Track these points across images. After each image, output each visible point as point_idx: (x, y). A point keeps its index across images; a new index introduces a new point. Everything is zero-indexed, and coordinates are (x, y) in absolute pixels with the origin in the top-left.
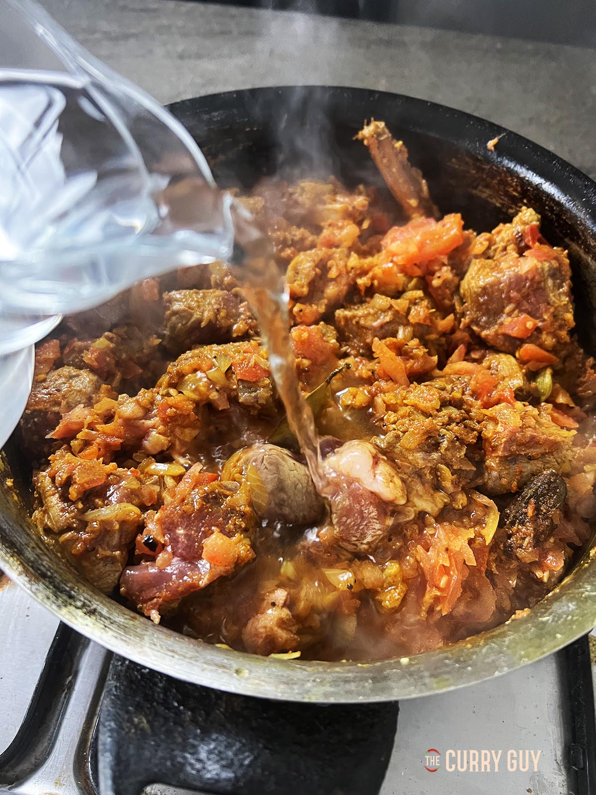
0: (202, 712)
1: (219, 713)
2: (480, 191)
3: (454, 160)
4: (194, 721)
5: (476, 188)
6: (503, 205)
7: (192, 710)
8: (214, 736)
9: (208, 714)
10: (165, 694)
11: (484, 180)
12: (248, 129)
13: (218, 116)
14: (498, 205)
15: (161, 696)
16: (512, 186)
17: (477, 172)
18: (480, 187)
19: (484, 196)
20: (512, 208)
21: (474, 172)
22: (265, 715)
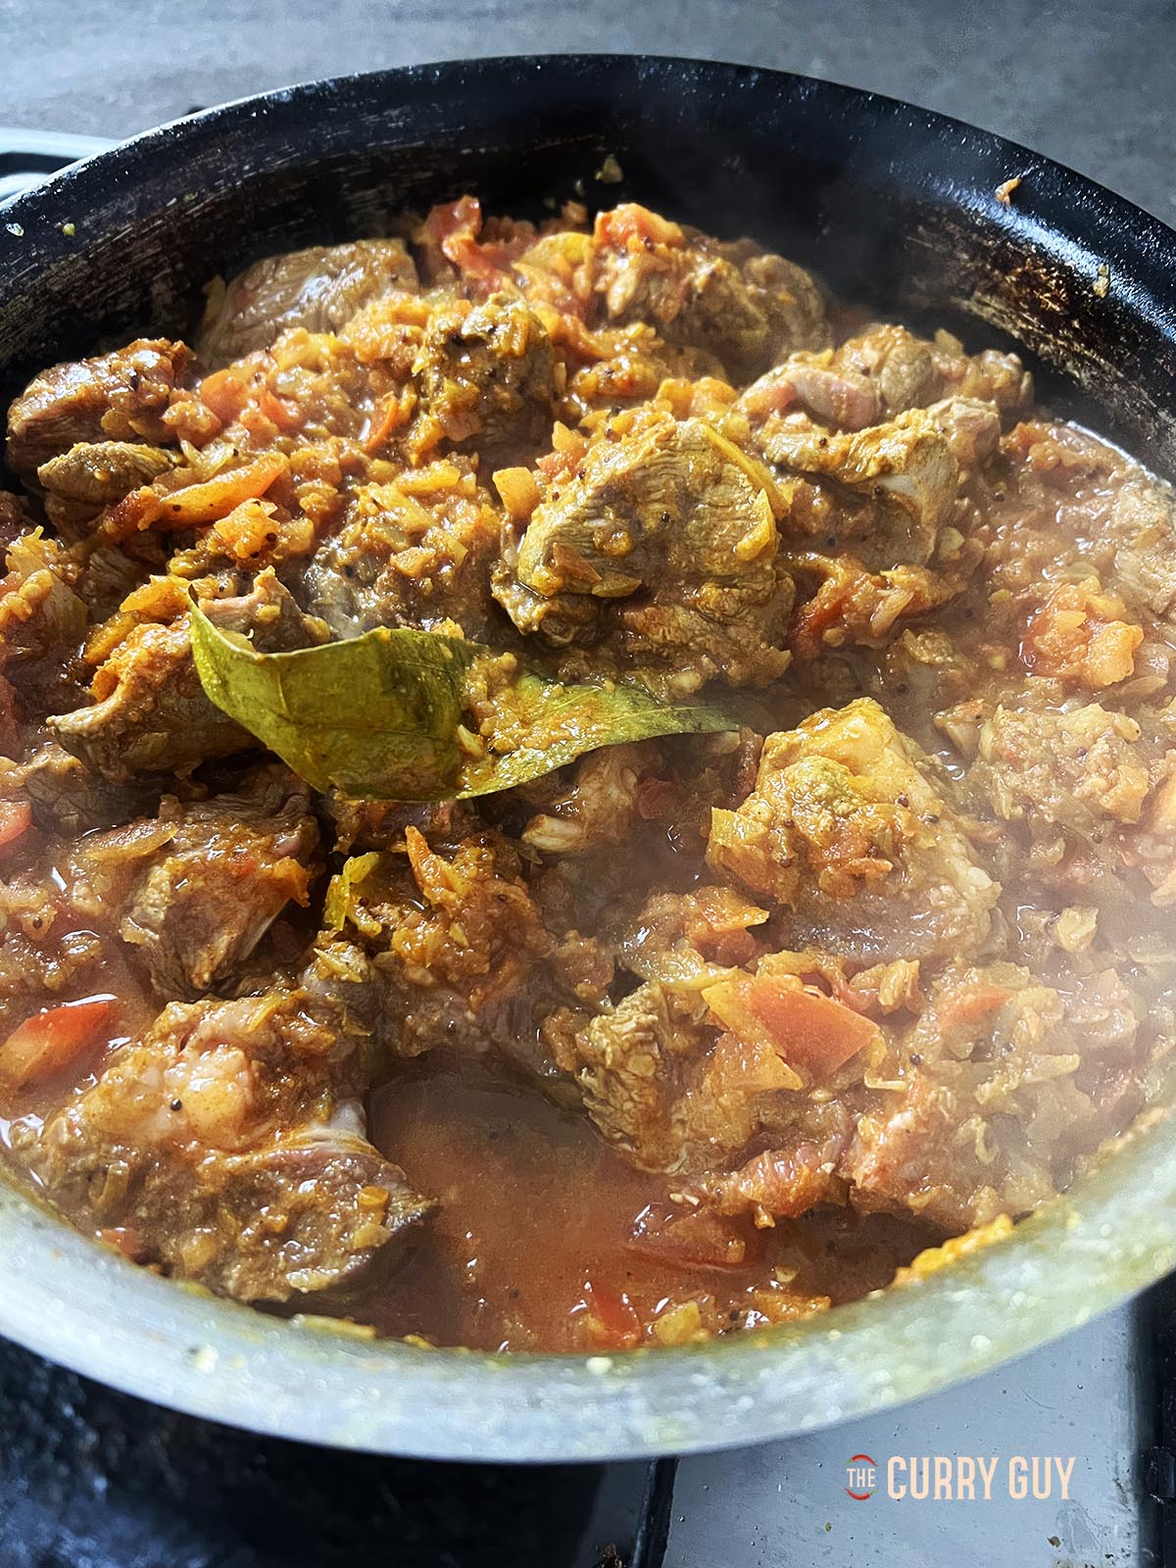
2: (979, 302)
3: (921, 228)
4: (98, 1456)
5: (968, 296)
6: (1026, 333)
11: (987, 276)
12: (465, 151)
13: (398, 117)
14: (1016, 334)
16: (1049, 290)
17: (972, 259)
18: (978, 294)
19: (987, 313)
20: (1047, 342)
21: (965, 257)
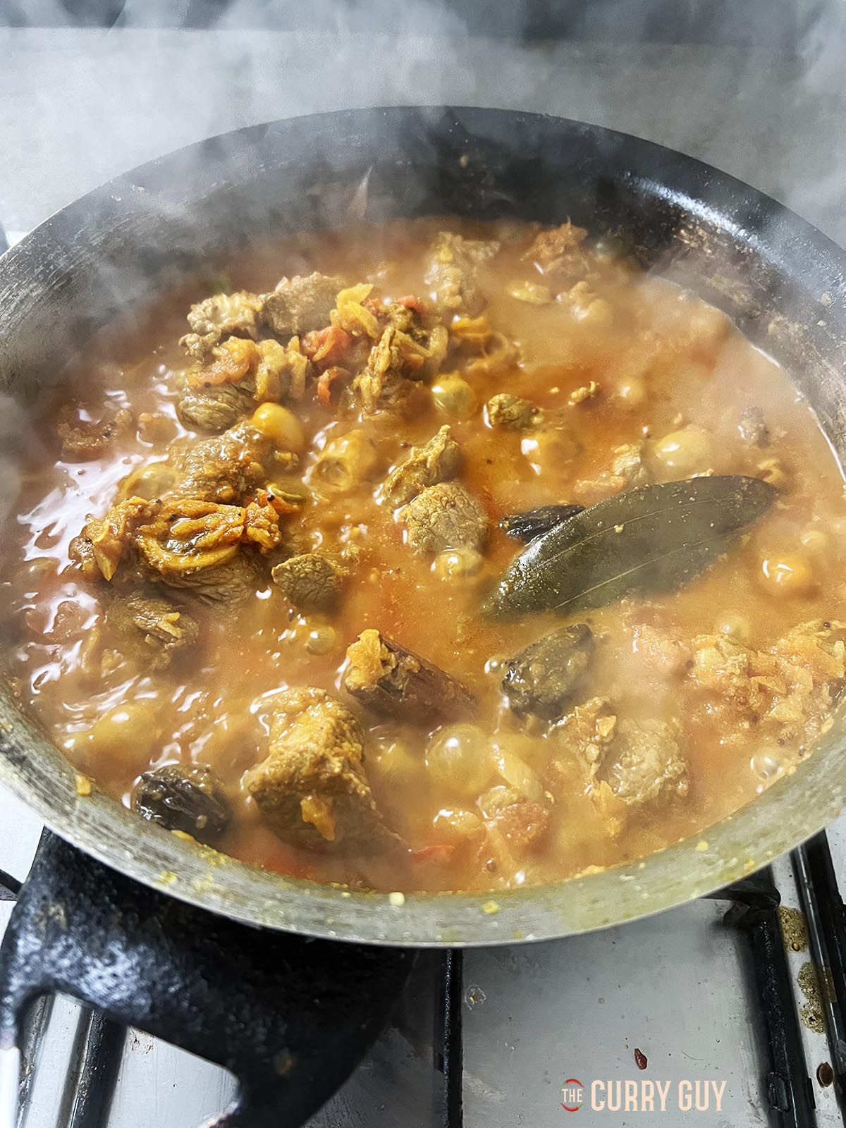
0: (137, 915)
1: (156, 922)
3: (682, 231)
4: (123, 926)
7: (125, 911)
8: (142, 948)
9: (142, 919)
10: (98, 885)
15: (93, 886)
17: (713, 253)
22: (215, 935)
